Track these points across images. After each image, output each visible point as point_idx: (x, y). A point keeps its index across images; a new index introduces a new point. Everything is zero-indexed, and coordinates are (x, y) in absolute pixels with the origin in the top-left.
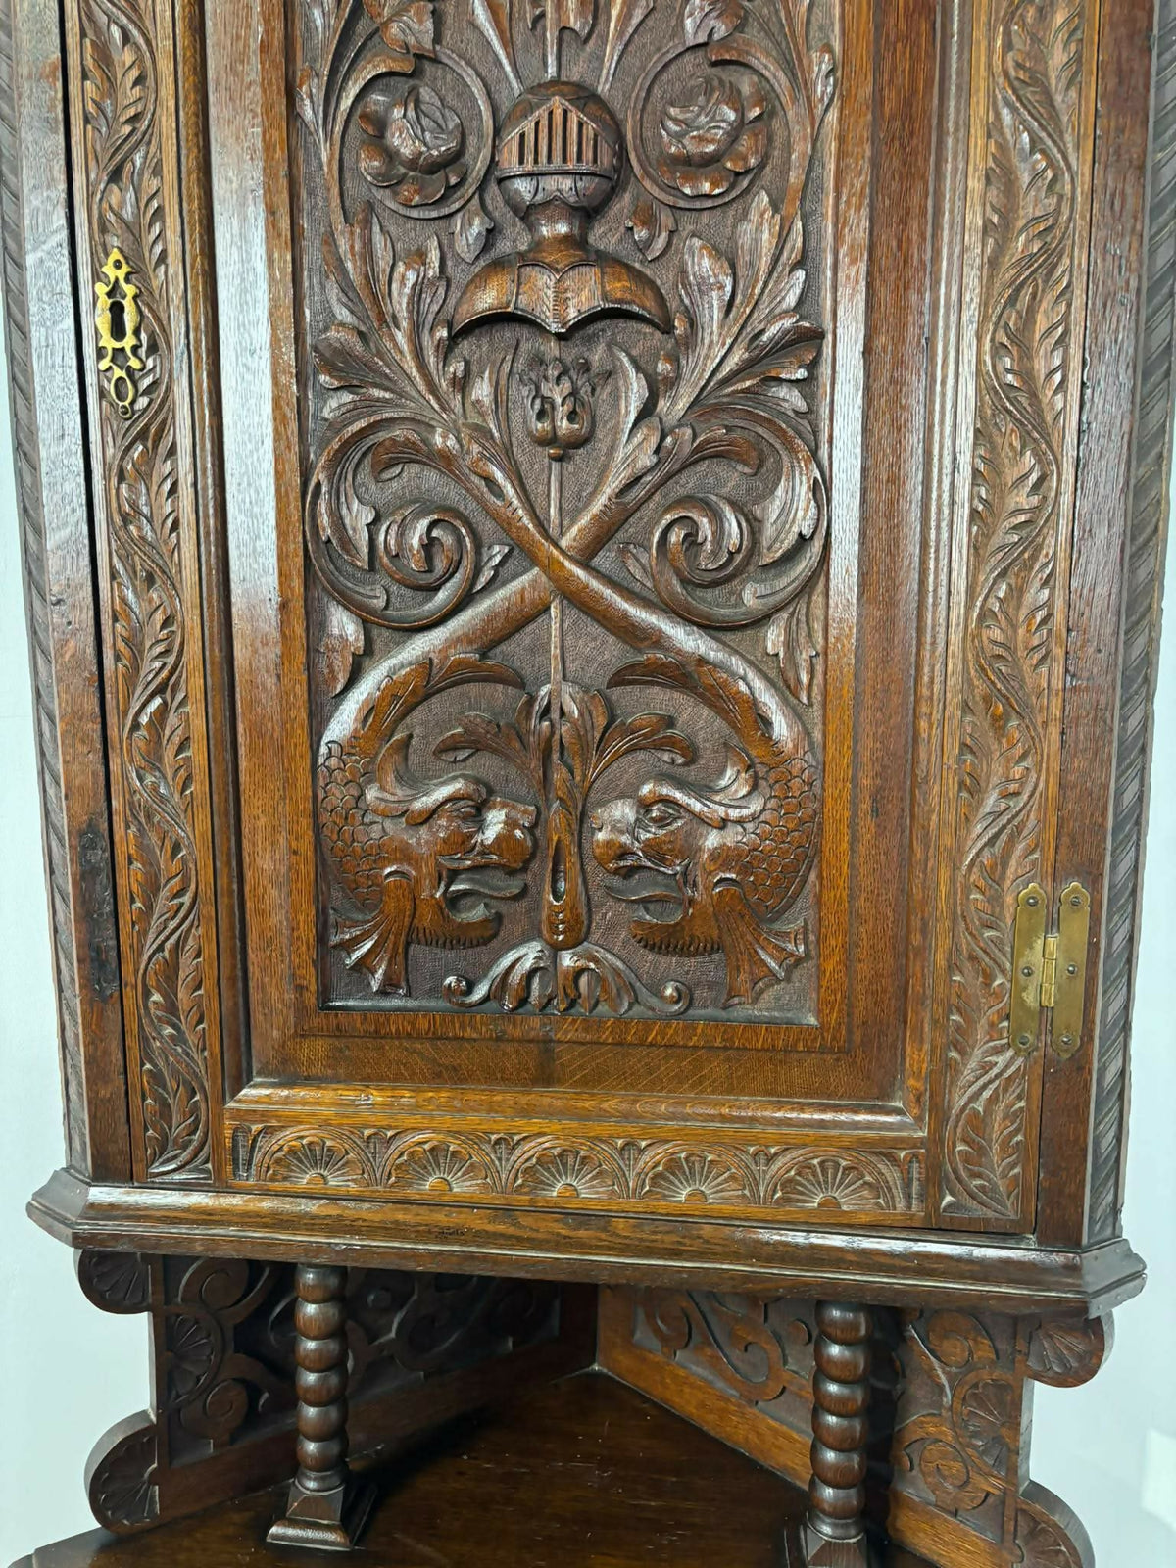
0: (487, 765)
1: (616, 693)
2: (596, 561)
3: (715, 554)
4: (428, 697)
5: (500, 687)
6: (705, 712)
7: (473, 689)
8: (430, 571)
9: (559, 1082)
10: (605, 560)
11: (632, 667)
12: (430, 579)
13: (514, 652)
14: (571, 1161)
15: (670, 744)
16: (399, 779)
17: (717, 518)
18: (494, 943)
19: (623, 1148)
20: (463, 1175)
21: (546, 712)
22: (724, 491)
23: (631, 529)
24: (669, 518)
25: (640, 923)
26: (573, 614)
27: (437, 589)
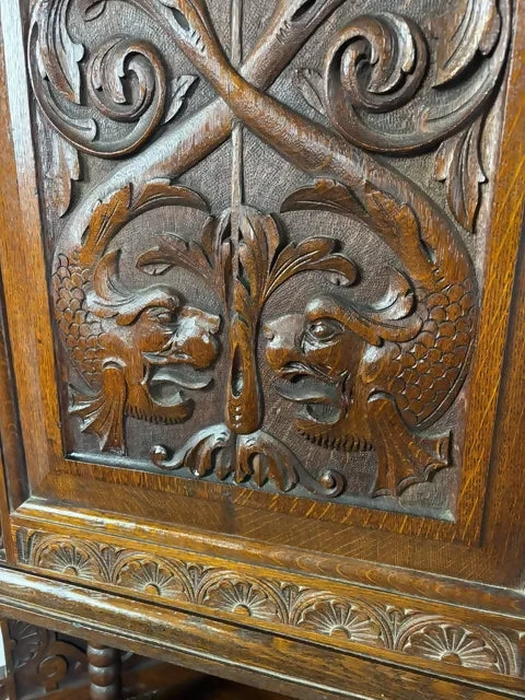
0: (182, 279)
1: (289, 217)
2: (273, 89)
3: (387, 76)
4: (131, 218)
5: (190, 210)
6: (371, 237)
7: (167, 210)
8: (128, 102)
9: (239, 531)
10: (282, 88)
11: (302, 192)
12: (128, 111)
13: (201, 176)
14: (245, 590)
15: (336, 266)
16: (112, 287)
17: (393, 35)
18: (190, 423)
19: (284, 589)
20: (169, 585)
21: (227, 233)
22: (401, 8)
23: (306, 55)
24: (344, 38)
25: (303, 421)
26: (252, 142)
27: (136, 120)
